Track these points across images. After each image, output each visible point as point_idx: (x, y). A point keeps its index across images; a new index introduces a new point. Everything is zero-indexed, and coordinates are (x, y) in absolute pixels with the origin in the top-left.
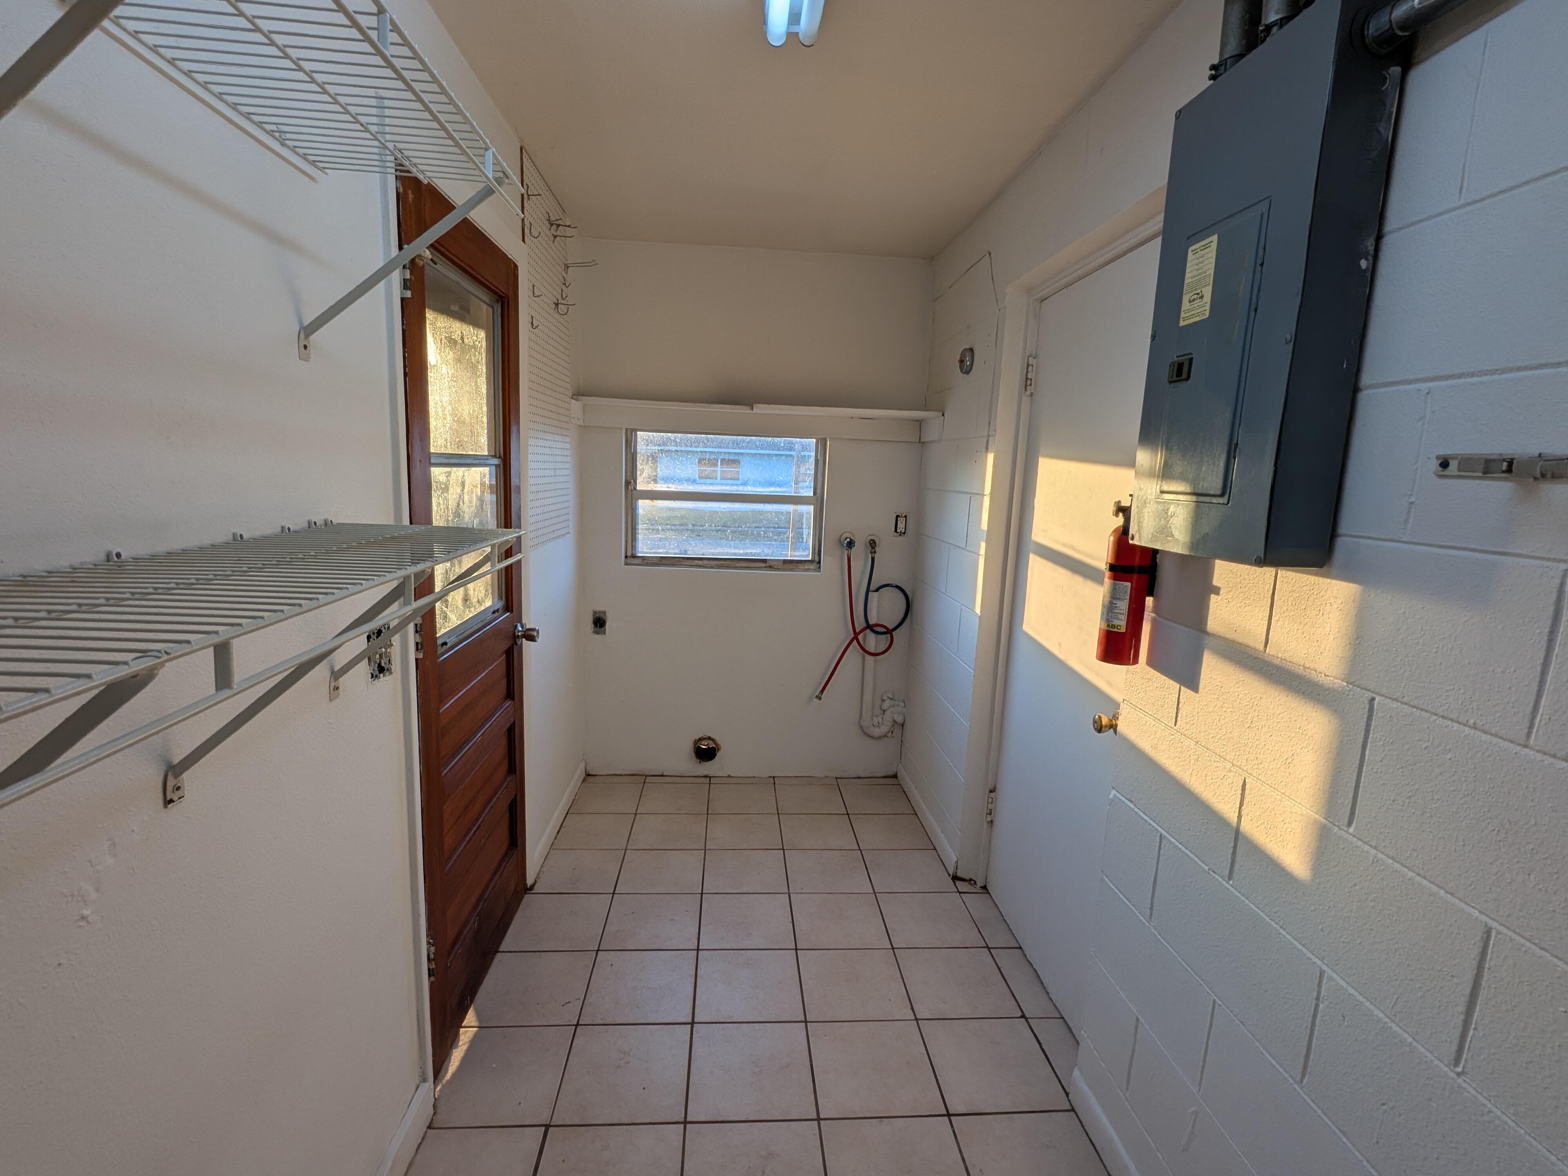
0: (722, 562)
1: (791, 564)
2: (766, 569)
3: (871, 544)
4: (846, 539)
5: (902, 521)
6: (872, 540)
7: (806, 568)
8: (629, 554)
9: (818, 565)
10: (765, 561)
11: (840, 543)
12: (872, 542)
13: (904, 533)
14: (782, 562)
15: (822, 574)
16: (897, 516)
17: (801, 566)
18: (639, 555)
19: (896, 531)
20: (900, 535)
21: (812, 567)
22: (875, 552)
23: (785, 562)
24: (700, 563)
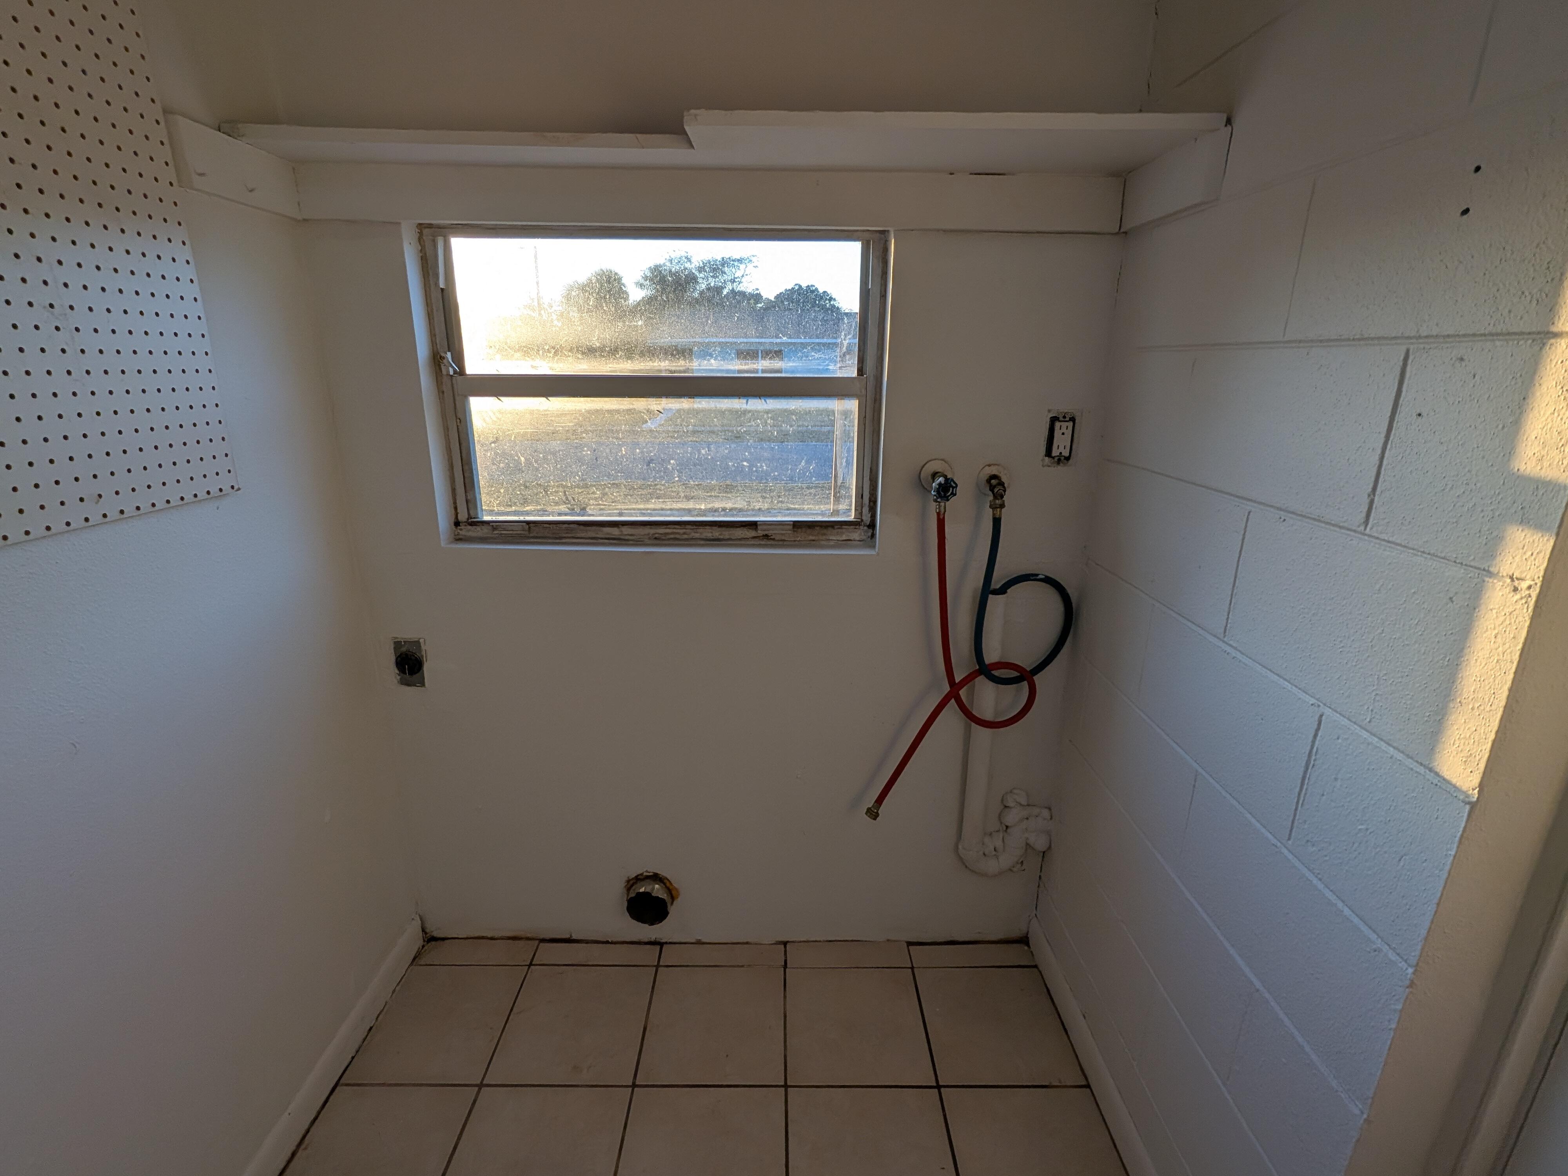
0: (662, 530)
1: (809, 531)
2: (757, 542)
3: (992, 489)
4: (934, 475)
5: (1064, 430)
6: (994, 477)
7: (844, 537)
8: (463, 516)
9: (871, 531)
10: (753, 525)
11: (920, 484)
12: (993, 482)
13: (1068, 459)
14: (791, 527)
15: (878, 554)
16: (1054, 420)
17: (834, 536)
18: (487, 518)
19: (1049, 453)
20: (1059, 462)
21: (856, 535)
22: (1002, 506)
23: (797, 525)
24: (615, 531)
